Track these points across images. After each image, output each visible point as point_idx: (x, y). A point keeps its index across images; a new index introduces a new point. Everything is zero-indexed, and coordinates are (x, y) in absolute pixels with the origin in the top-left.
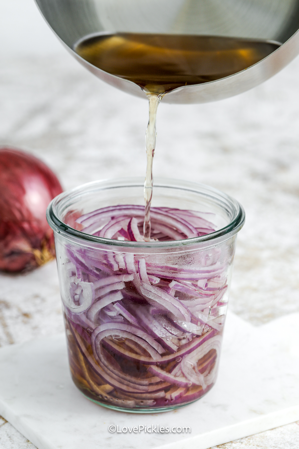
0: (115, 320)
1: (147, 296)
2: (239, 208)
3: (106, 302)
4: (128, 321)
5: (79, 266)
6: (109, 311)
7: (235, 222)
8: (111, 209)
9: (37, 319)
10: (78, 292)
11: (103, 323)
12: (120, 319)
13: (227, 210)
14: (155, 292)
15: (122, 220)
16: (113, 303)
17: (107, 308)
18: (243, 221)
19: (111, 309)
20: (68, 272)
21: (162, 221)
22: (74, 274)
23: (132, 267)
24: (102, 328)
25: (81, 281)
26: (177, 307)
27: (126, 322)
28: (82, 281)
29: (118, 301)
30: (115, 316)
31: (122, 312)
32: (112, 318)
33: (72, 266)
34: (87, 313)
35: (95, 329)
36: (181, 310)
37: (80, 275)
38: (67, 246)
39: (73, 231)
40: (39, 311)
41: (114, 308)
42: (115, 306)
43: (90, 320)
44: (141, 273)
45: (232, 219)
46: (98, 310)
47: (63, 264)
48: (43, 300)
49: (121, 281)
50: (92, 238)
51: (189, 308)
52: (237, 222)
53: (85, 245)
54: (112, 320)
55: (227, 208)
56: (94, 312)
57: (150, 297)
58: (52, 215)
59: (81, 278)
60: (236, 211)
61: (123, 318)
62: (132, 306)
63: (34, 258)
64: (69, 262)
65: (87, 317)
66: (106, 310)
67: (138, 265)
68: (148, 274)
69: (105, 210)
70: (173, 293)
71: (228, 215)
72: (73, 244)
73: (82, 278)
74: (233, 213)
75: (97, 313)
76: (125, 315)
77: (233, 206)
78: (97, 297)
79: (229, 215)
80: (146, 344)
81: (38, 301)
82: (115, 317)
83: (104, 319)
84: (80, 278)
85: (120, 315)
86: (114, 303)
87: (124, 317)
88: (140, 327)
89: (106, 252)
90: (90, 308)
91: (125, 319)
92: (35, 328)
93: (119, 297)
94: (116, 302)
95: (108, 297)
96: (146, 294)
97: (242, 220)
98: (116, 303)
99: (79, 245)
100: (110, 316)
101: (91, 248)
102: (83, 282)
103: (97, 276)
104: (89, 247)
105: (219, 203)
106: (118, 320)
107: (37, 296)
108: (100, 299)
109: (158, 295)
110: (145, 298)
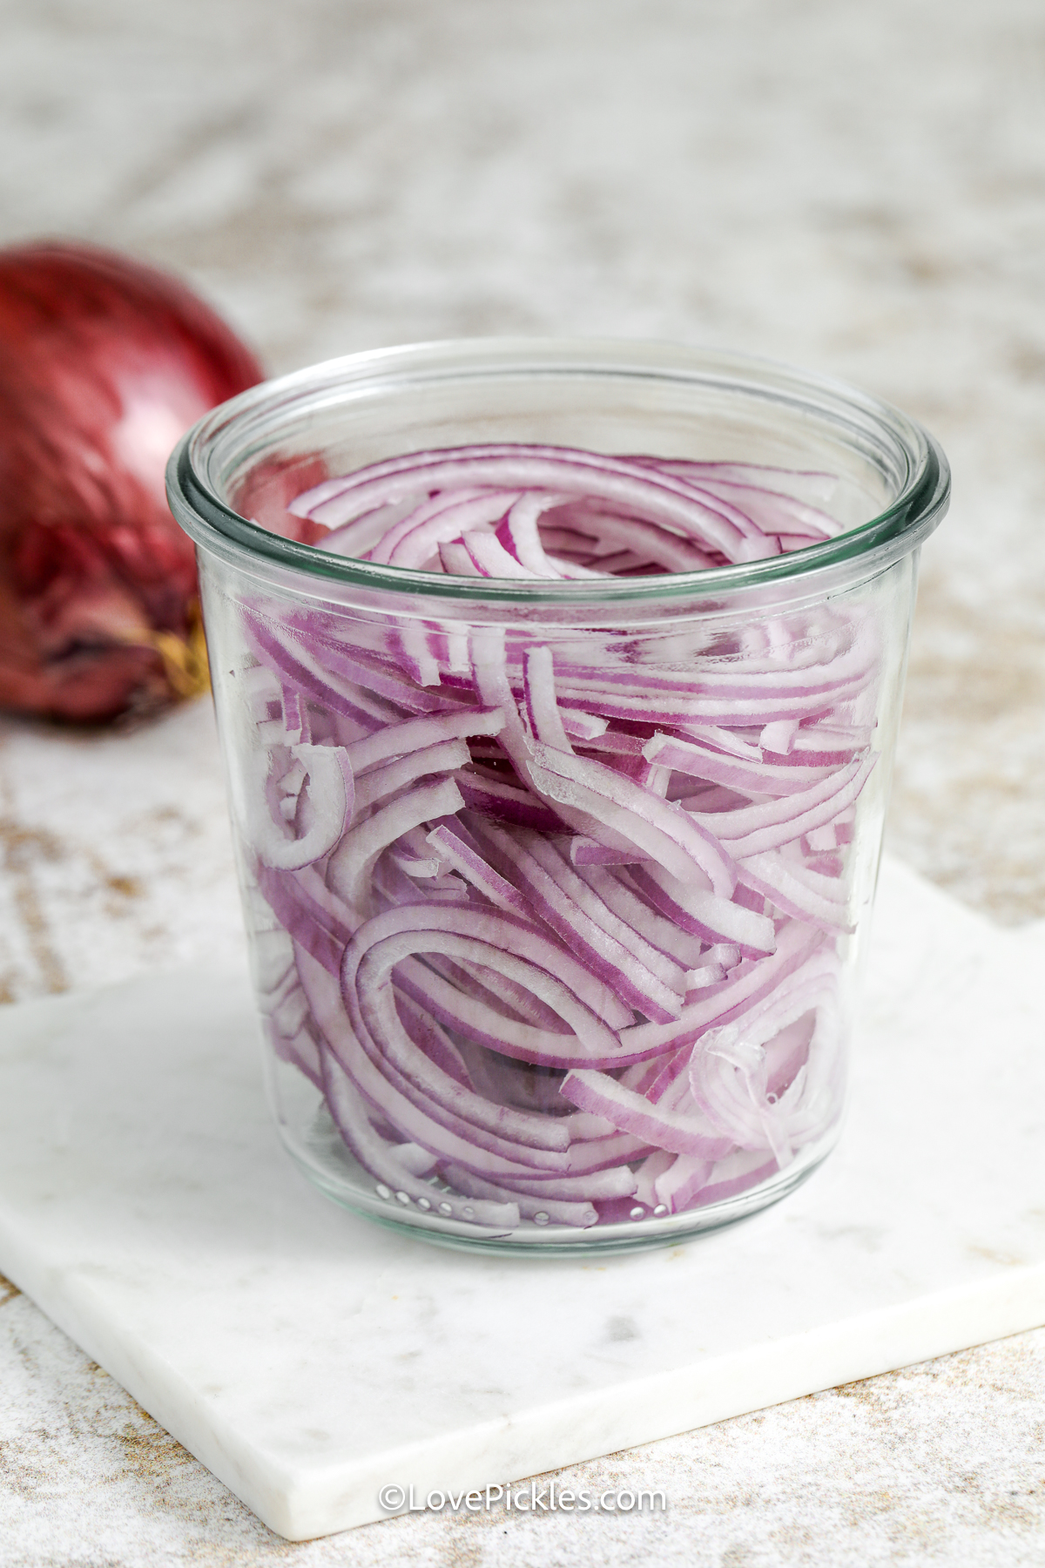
0: (436, 896)
1: (558, 796)
2: (925, 451)
3: (398, 823)
4: (486, 900)
5: (295, 684)
6: (412, 860)
7: (907, 503)
8: (428, 459)
9: (163, 900)
10: (294, 785)
11: (390, 906)
12: (455, 893)
13: (880, 462)
14: (590, 783)
15: (470, 501)
16: (426, 827)
17: (401, 847)
18: (939, 502)
19: (420, 850)
20: (249, 704)
21: (626, 505)
22: (275, 712)
23: (496, 678)
24: (384, 926)
25: (301, 742)
26: (679, 837)
27: (478, 902)
28: (303, 740)
29: (444, 820)
30: (433, 878)
31: (459, 863)
32: (424, 885)
33: (270, 681)
34: (325, 867)
35: (358, 930)
36: (693, 852)
37: (295, 715)
38: (245, 601)
39: (263, 538)
40: (173, 871)
41: (430, 847)
42: (431, 838)
43: (343, 899)
44: (533, 702)
45: (897, 495)
46: (367, 856)
47: (232, 672)
48: (193, 828)
49: (456, 738)
50: (338, 565)
51: (725, 843)
52: (914, 504)
53: (315, 593)
54: (425, 893)
55: (879, 453)
56: (355, 866)
57: (570, 800)
58: (185, 480)
59: (301, 729)
60: (914, 462)
61: (465, 886)
62: (502, 839)
63: (159, 667)
64: (256, 664)
65: (330, 885)
66: (400, 855)
67: (525, 671)
68: (561, 702)
69: (404, 464)
70: (657, 780)
71: (886, 481)
72: (266, 593)
73: (304, 729)
74: (902, 472)
75: (366, 867)
76: (471, 874)
77: (903, 446)
78: (365, 803)
79: (890, 480)
80: (558, 989)
81: (171, 832)
82: (432, 883)
83: (395, 893)
84: (297, 728)
85: (455, 873)
86: (431, 826)
87: (469, 884)
88: (529, 920)
89: (391, 619)
90: (338, 848)
91: (472, 890)
92: (155, 933)
93: (448, 800)
94: (437, 822)
95: (405, 800)
96: (554, 789)
97: (936, 496)
98: (438, 828)
99: (290, 595)
100: (414, 879)
101: (333, 605)
102: (308, 745)
103: (362, 717)
104: (329, 603)
105: (852, 435)
106: (452, 896)
107: (168, 814)
108: (376, 808)
109: (601, 792)
110: (551, 804)
